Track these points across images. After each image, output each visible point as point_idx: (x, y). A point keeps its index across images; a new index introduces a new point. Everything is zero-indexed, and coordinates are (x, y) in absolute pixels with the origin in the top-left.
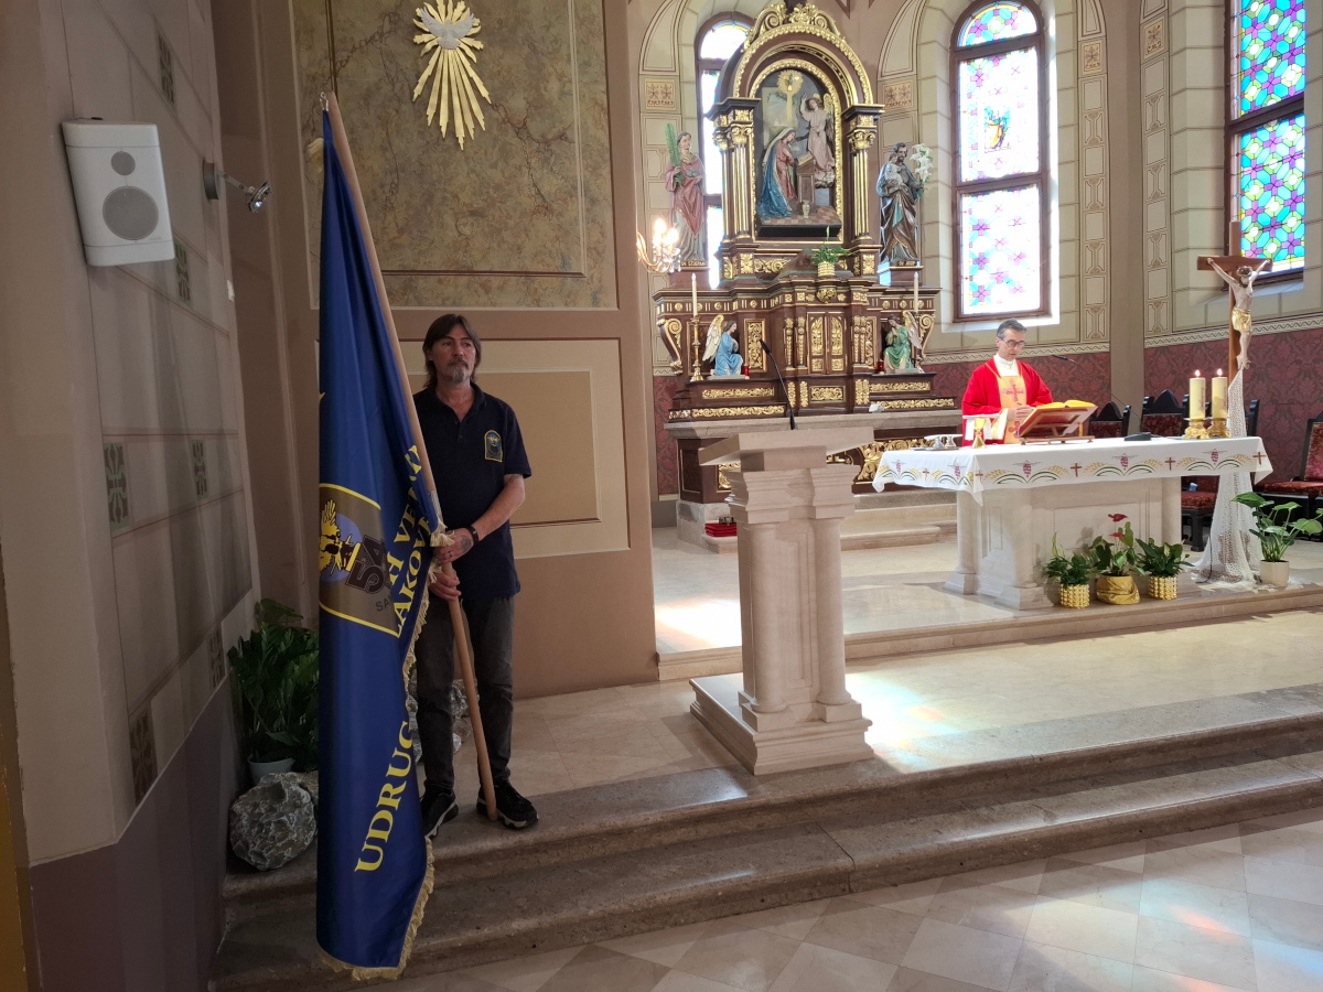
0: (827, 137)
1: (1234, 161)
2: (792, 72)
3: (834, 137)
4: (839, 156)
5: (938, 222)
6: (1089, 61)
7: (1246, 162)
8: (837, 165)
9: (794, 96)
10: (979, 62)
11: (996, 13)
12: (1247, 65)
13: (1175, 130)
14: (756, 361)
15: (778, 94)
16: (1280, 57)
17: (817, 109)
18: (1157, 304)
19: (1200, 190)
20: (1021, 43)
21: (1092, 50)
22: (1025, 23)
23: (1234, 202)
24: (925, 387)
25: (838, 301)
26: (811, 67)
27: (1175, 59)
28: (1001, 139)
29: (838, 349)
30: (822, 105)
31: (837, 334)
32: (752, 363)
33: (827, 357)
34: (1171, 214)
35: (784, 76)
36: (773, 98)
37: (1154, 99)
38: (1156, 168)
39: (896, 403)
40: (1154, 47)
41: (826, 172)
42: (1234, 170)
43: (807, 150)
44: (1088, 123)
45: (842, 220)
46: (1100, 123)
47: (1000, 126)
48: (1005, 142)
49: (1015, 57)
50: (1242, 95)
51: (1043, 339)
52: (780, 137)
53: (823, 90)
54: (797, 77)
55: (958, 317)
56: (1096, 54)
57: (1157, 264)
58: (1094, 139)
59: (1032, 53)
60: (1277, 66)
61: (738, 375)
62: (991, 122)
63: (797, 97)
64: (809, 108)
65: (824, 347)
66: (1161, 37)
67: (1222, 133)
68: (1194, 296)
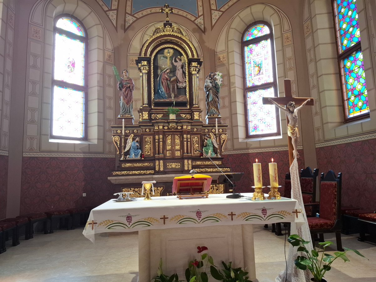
0: (183, 71)
1: (342, 70)
2: (169, 49)
3: (185, 71)
4: (187, 77)
5: (236, 101)
6: (286, 40)
7: (347, 70)
8: (186, 81)
9: (171, 57)
10: (251, 46)
11: (256, 28)
12: (342, 32)
13: (317, 60)
14: (148, 152)
15: (164, 57)
16: (354, 27)
17: (179, 61)
18: (318, 130)
19: (329, 83)
20: (265, 38)
21: (287, 36)
22: (266, 30)
23: (344, 86)
24: (219, 163)
25: (178, 129)
26: (176, 47)
27: (315, 34)
28: (260, 71)
29: (178, 147)
30: (181, 60)
31: (178, 141)
32: (146, 153)
33: (173, 150)
34: (319, 93)
35: (166, 51)
36: (162, 58)
37: (310, 50)
38: (313, 76)
39: (204, 169)
40: (308, 31)
41: (182, 83)
42: (343, 73)
43: (175, 76)
44: (288, 62)
45: (188, 100)
46: (292, 62)
47: (259, 67)
48: (261, 72)
49: (263, 42)
50: (342, 44)
51: (277, 144)
52: (163, 71)
53: (181, 55)
54: (171, 51)
55: (248, 136)
56: (289, 37)
57: (316, 113)
58: (290, 68)
59: (269, 41)
60: (353, 30)
61: (139, 157)
62: (256, 66)
63: (171, 58)
64: (176, 61)
65: (172, 146)
66: (310, 27)
67: (337, 60)
68: (330, 125)
